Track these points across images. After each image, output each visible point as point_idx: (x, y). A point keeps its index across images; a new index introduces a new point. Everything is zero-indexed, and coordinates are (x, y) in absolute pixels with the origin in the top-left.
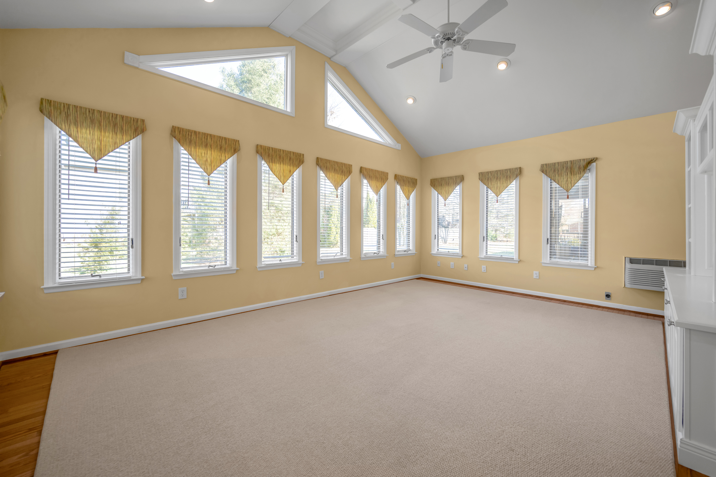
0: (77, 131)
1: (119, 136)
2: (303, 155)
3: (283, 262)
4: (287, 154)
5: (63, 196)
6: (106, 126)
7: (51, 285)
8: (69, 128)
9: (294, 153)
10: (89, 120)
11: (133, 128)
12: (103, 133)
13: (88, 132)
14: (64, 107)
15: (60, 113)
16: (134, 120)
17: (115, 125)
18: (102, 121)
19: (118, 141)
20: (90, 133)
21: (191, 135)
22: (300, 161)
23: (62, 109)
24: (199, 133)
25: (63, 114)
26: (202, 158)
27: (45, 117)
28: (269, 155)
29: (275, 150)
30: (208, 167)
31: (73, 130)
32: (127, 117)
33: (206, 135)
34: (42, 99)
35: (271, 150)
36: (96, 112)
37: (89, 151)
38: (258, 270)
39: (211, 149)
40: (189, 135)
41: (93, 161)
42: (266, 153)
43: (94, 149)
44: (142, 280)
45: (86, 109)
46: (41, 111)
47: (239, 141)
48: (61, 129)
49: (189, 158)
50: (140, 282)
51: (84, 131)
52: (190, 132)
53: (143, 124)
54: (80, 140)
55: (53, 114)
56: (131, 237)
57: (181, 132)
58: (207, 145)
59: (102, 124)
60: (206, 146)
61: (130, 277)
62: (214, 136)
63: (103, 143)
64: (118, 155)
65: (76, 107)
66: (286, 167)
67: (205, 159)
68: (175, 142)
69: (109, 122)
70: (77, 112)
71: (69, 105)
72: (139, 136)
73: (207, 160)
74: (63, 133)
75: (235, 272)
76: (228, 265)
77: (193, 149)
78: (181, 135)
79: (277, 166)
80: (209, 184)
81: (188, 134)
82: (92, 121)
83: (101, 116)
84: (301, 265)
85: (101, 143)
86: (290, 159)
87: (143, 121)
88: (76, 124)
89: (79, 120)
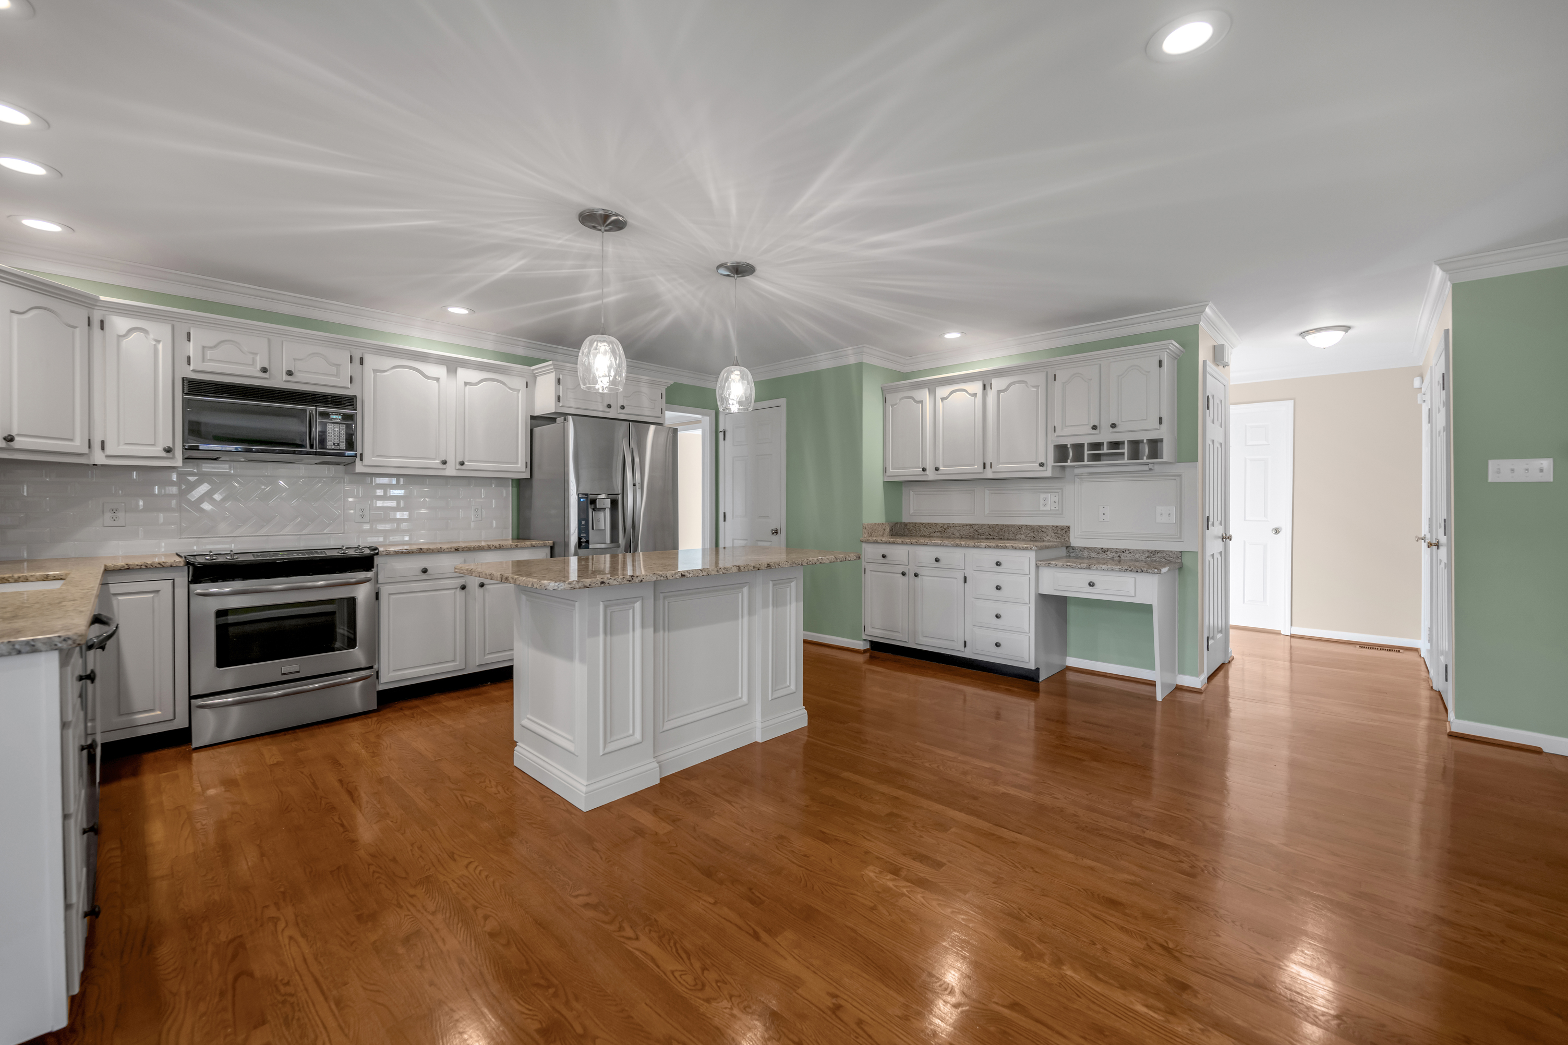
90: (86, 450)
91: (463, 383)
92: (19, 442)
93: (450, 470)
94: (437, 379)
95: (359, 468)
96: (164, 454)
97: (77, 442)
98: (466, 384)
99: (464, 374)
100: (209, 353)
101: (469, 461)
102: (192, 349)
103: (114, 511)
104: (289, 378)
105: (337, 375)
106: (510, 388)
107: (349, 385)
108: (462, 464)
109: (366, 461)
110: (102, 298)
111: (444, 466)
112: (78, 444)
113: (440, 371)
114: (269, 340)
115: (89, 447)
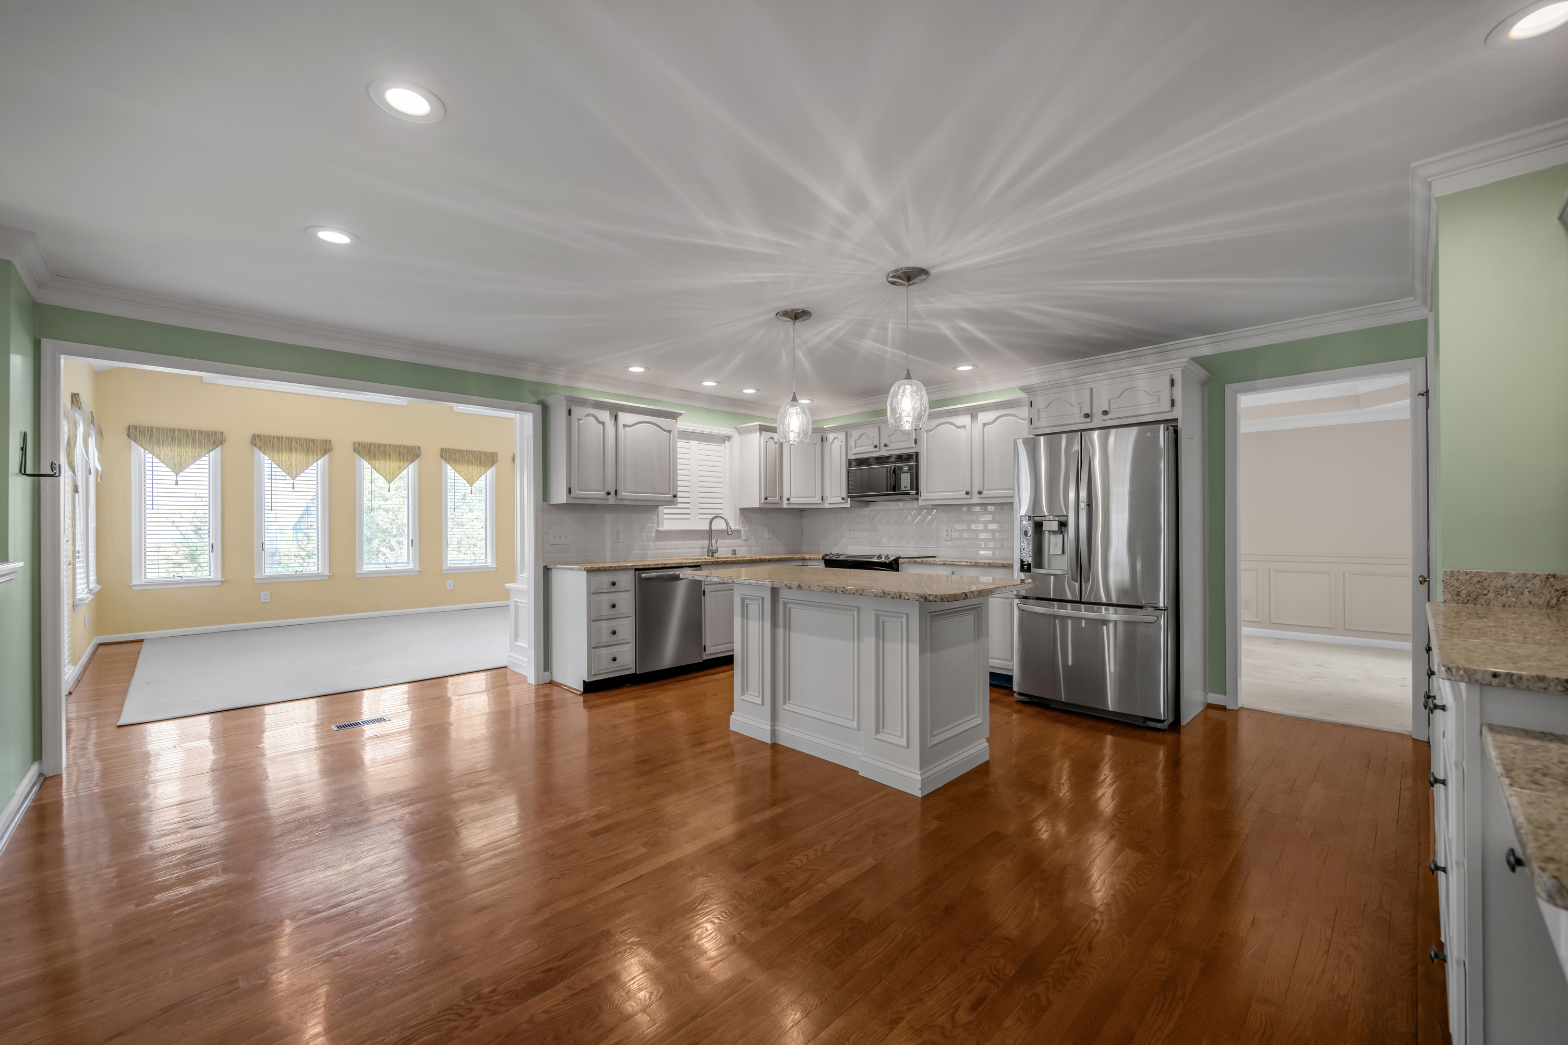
0: (160, 450)
1: (198, 450)
2: (419, 448)
3: (392, 569)
4: (395, 449)
5: (147, 507)
6: (186, 442)
7: (138, 583)
8: (153, 448)
9: (405, 447)
10: (170, 439)
11: (212, 442)
12: (183, 449)
13: (169, 449)
14: (148, 430)
15: (145, 436)
16: (212, 434)
17: (194, 440)
18: (182, 438)
19: (197, 454)
20: (171, 450)
21: (273, 441)
22: (414, 455)
23: (146, 432)
24: (282, 438)
25: (147, 437)
26: (286, 461)
27: (132, 441)
28: (370, 452)
29: (378, 447)
30: (293, 472)
31: (156, 448)
32: (205, 432)
33: (290, 439)
34: (129, 426)
35: (372, 447)
36: (176, 431)
37: (170, 466)
38: (358, 576)
39: (296, 452)
41: (173, 474)
42: (365, 450)
43: (175, 464)
44: (222, 581)
45: (167, 429)
46: (129, 436)
47: (330, 441)
48: (145, 449)
49: (271, 464)
50: (220, 584)
51: (165, 448)
52: (272, 438)
53: (222, 437)
54: (162, 457)
55: (138, 438)
56: (211, 542)
57: (262, 439)
58: (291, 448)
59: (182, 441)
60: (291, 450)
61: (210, 579)
62: (300, 439)
63: (183, 458)
64: (197, 466)
65: (158, 429)
66: (394, 463)
67: (289, 463)
68: (256, 450)
69: (188, 438)
70: (159, 433)
71: (152, 428)
72: (217, 448)
73: (291, 464)
74: (147, 452)
75: (327, 578)
76: (320, 571)
77: (275, 455)
78: (262, 442)
79: (380, 464)
80: (293, 488)
81: (270, 441)
82: (173, 440)
83: (181, 434)
84: (417, 573)
85: (181, 458)
86: (400, 454)
87: (222, 433)
88: (158, 443)
89: (161, 439)
90: (820, 501)
91: (982, 425)
92: (793, 500)
93: (976, 499)
94: (964, 427)
95: (921, 502)
96: (843, 501)
97: (816, 499)
98: (984, 425)
99: (983, 417)
100: (858, 442)
101: (988, 490)
102: (852, 443)
103: (850, 531)
104: (886, 448)
105: (908, 440)
106: (1022, 419)
107: (914, 446)
108: (980, 493)
109: (923, 497)
110: (825, 427)
111: (969, 496)
112: (818, 500)
113: (965, 420)
114: (879, 427)
115: (822, 500)
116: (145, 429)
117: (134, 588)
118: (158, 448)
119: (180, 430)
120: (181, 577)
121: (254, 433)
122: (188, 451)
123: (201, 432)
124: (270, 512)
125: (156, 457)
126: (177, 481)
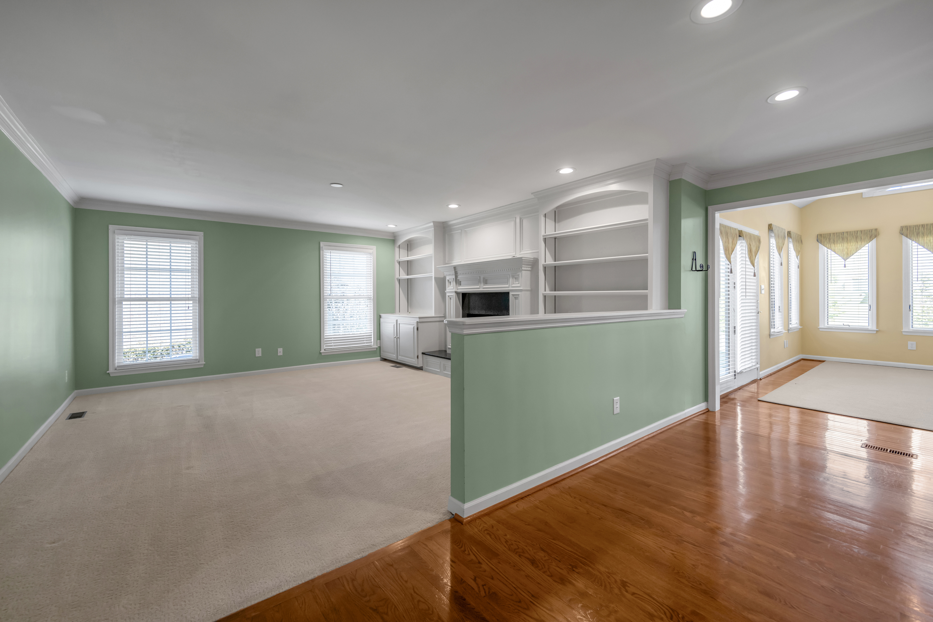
0: (835, 246)
1: (860, 243)
5: (829, 282)
6: (851, 239)
7: (823, 327)
8: (831, 246)
10: (841, 239)
11: (869, 236)
12: (849, 244)
13: (841, 245)
14: (828, 235)
15: (826, 239)
16: (869, 231)
17: (857, 237)
18: (849, 237)
19: (859, 246)
20: (842, 246)
21: (919, 229)
23: (827, 237)
24: (926, 225)
25: (828, 240)
26: (930, 243)
27: (819, 244)
31: (833, 246)
32: (864, 231)
34: (818, 235)
36: (845, 233)
37: (841, 256)
40: (917, 229)
41: (843, 260)
43: (844, 254)
44: (878, 331)
45: (839, 233)
46: (817, 241)
48: (828, 248)
49: (917, 246)
50: (875, 331)
51: (838, 245)
52: (917, 227)
53: (876, 232)
54: (836, 250)
55: (822, 241)
57: (909, 229)
59: (849, 239)
61: (870, 329)
63: (849, 249)
64: (859, 254)
65: (834, 234)
68: (904, 238)
69: (853, 236)
70: (834, 236)
71: (831, 234)
72: (873, 240)
77: (920, 239)
78: (909, 231)
82: (843, 239)
83: (848, 235)
85: (848, 250)
87: (876, 230)
88: (834, 243)
89: (835, 240)
116: (826, 235)
117: (820, 330)
118: (834, 246)
119: (847, 232)
120: (849, 326)
121: (902, 225)
122: (852, 245)
123: (861, 231)
124: (917, 282)
125: (833, 251)
126: (845, 264)
